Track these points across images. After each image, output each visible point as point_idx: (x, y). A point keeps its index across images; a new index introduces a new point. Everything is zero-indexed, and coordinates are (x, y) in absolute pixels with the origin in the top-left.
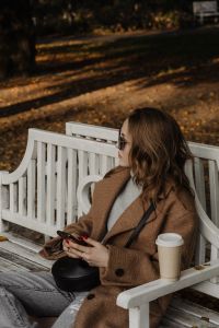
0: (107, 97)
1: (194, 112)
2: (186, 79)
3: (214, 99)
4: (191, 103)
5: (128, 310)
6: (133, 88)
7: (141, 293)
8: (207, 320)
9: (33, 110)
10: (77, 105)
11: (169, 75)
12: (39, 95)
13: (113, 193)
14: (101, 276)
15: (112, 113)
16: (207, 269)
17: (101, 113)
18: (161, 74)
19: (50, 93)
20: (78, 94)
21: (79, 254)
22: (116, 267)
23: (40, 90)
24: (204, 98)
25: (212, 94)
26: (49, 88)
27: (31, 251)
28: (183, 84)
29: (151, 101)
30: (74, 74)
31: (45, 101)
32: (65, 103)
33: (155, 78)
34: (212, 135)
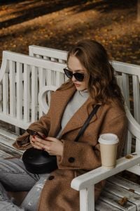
0: (53, 20)
1: (111, 30)
2: (105, 6)
3: (124, 20)
4: (109, 23)
6: (70, 13)
8: (133, 191)
9: (3, 29)
10: (33, 25)
11: (94, 4)
12: (7, 18)
14: (58, 163)
15: (57, 31)
16: (135, 158)
17: (49, 31)
18: (88, 3)
19: (14, 16)
20: (34, 18)
21: (42, 146)
22: (69, 156)
23: (8, 15)
24: (117, 20)
25: (122, 17)
26: (14, 13)
27: (7, 138)
28: (103, 10)
29: (82, 22)
30: (31, 4)
31: (11, 22)
32: (25, 24)
33: (84, 6)
34: (124, 46)
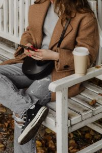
5: (55, 93)
7: (63, 83)
8: (101, 95)
13: (44, 14)
